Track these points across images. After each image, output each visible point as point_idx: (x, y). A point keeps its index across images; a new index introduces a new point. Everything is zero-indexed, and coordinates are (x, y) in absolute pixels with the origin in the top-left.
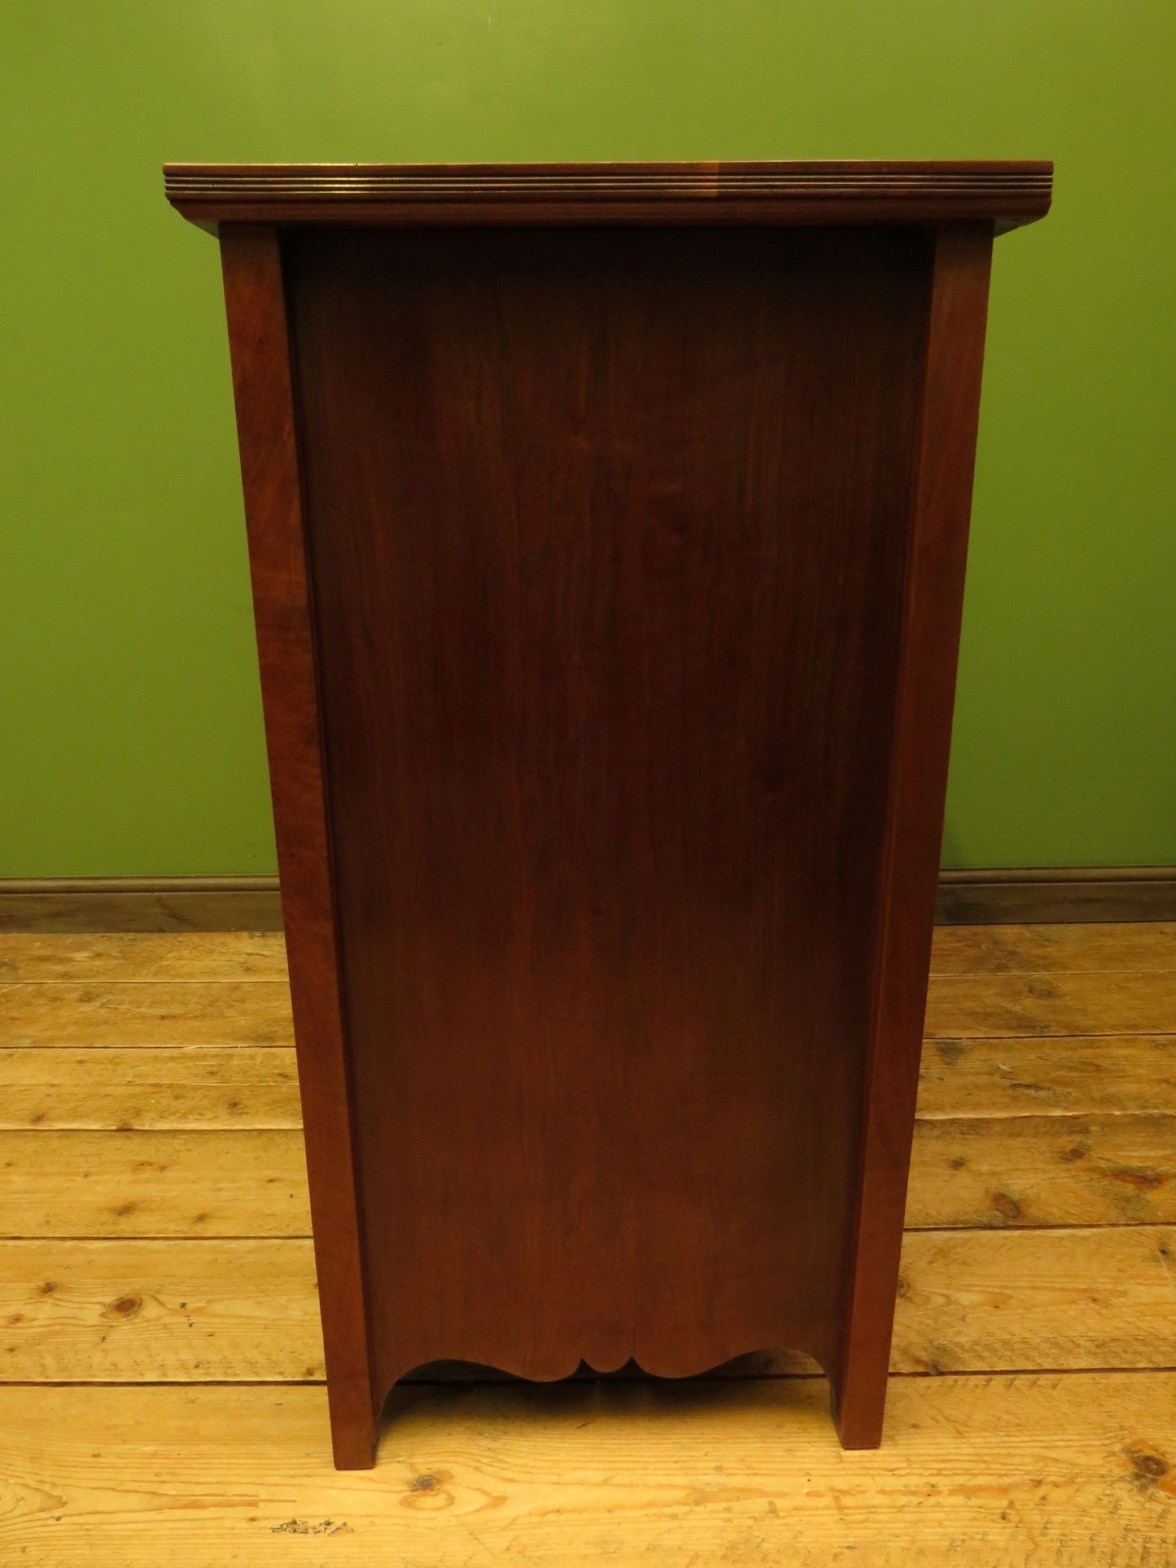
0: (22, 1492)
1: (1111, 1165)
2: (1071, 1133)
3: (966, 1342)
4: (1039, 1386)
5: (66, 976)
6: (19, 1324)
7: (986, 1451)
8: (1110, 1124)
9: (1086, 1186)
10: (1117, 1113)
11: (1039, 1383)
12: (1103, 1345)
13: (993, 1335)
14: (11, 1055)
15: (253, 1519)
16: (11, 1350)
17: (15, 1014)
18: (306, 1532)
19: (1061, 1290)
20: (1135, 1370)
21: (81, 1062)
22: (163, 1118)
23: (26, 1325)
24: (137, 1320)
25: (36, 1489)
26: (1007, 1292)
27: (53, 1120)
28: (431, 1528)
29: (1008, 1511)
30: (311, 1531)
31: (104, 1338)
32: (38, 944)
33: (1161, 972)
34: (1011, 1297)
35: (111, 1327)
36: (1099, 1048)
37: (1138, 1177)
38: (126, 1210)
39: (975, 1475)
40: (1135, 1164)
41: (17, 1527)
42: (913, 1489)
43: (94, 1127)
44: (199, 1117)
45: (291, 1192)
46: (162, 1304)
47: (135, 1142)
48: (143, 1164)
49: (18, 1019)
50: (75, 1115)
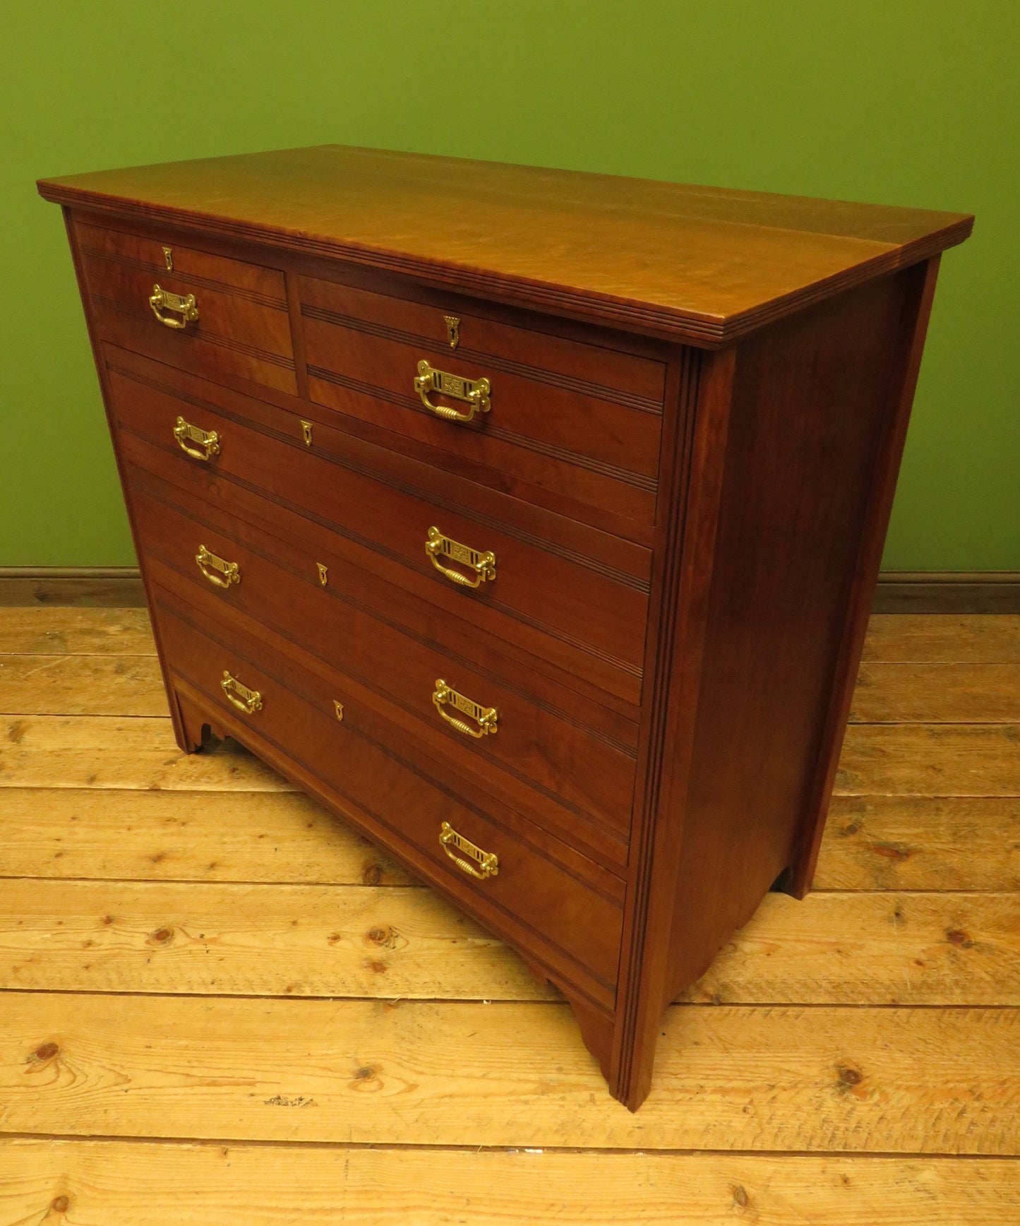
0: (101, 1071)
1: (875, 840)
2: (851, 811)
3: (743, 981)
4: (787, 1016)
5: (103, 649)
6: (91, 948)
7: (742, 1063)
8: (882, 804)
9: (853, 857)
10: (889, 795)
11: (788, 1013)
12: (838, 986)
13: (762, 976)
14: (67, 723)
15: (252, 1095)
16: (87, 967)
17: (67, 684)
18: (286, 1105)
19: (818, 943)
20: (857, 1006)
21: (119, 729)
22: (181, 780)
23: (96, 948)
24: (171, 947)
25: (111, 1070)
26: (779, 943)
27: (101, 780)
28: (368, 1105)
29: (749, 1106)
30: (289, 1104)
31: (149, 960)
32: (80, 617)
33: (953, 663)
34: (780, 947)
35: (154, 951)
36: (888, 735)
37: (892, 851)
38: (159, 858)
39: (731, 1080)
40: (893, 839)
41: (99, 1096)
42: (688, 1088)
43: (133, 787)
44: (208, 780)
45: (276, 846)
46: (187, 935)
47: (163, 801)
48: (169, 820)
49: (70, 689)
50: (118, 777)
